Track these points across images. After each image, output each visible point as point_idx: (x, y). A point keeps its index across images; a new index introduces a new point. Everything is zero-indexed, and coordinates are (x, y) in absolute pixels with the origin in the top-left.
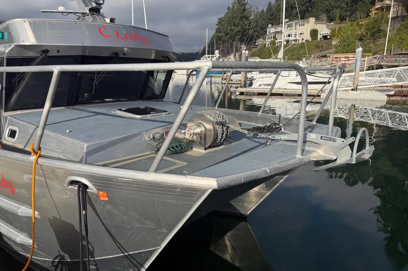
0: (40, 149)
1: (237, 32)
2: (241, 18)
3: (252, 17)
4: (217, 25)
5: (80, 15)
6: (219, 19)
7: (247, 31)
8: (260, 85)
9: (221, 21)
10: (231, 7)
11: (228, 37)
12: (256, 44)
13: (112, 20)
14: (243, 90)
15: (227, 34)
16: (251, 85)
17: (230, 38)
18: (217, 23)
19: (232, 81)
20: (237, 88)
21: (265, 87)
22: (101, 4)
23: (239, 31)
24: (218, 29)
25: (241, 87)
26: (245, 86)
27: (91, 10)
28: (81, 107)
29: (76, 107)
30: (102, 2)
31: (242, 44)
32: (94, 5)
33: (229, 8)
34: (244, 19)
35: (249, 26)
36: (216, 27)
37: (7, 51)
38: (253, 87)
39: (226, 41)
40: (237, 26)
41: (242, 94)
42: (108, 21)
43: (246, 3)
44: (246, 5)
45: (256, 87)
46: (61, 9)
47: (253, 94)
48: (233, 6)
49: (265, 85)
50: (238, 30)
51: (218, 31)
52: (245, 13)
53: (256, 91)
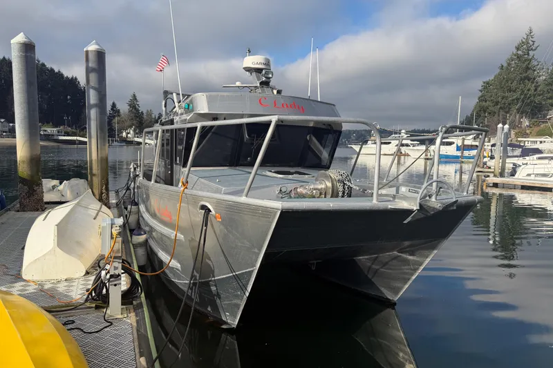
0: (187, 182)
1: (513, 100)
2: (521, 79)
3: (544, 78)
4: (481, 91)
5: (253, 88)
6: (484, 83)
7: (532, 98)
8: (529, 175)
9: (487, 85)
10: (505, 65)
11: (499, 107)
12: (548, 117)
13: (279, 92)
14: (498, 180)
15: (497, 103)
16: (513, 173)
17: (501, 108)
18: (480, 88)
19: (490, 168)
20: (488, 176)
21: (537, 178)
22: (270, 78)
23: (518, 99)
24: (482, 96)
25: (495, 176)
26: (502, 175)
27: (261, 83)
28: (241, 168)
29: (237, 168)
30: (271, 76)
31: (522, 117)
32: (264, 79)
33: (502, 66)
34: (526, 81)
35: (536, 90)
36: (480, 94)
37: (188, 118)
38: (516, 176)
39: (495, 113)
40: (514, 91)
41: (496, 185)
42: (275, 92)
43: (530, 57)
44: (530, 60)
45: (521, 177)
46: (238, 84)
47: (514, 187)
48: (509, 64)
49: (537, 175)
50: (515, 97)
51: (482, 99)
52: (528, 73)
53: (519, 183)
